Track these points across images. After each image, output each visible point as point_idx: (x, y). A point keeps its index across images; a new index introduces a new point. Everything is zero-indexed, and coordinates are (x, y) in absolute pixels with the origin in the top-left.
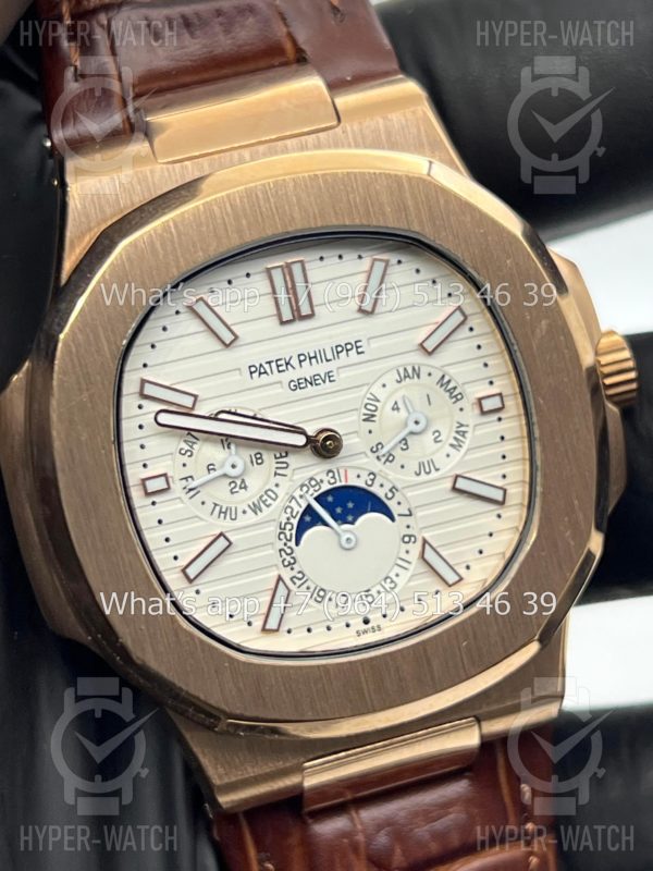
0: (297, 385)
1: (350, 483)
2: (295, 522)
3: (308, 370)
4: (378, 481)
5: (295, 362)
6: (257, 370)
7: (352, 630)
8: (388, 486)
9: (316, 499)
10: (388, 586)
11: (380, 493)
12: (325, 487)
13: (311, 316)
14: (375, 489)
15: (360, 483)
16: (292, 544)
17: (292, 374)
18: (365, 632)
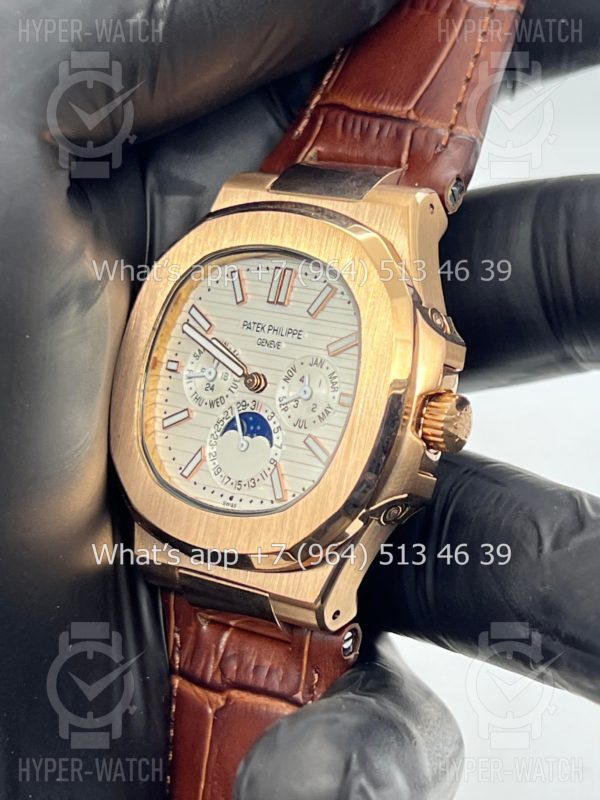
0: (262, 343)
1: (261, 413)
2: (226, 422)
3: (271, 336)
4: (274, 419)
5: (266, 329)
6: (247, 325)
7: (222, 500)
8: (278, 425)
9: (240, 415)
10: (251, 484)
11: (273, 427)
12: (248, 410)
13: (282, 304)
14: (270, 423)
15: (265, 416)
16: (219, 434)
17: (263, 335)
18: (228, 504)
